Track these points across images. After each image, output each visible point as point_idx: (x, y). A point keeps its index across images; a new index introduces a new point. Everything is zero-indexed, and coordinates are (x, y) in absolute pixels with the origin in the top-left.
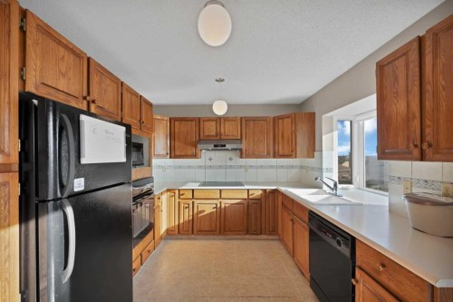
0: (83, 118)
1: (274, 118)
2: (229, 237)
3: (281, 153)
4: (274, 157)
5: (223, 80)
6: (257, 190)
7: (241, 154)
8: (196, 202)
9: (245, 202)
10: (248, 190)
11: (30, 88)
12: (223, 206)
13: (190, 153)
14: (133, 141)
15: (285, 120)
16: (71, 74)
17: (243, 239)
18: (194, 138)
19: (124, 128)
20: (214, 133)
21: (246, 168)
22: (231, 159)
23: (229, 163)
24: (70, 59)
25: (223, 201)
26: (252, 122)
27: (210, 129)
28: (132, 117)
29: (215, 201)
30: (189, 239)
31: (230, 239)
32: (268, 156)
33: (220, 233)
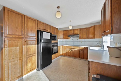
0: (43, 32)
1: (89, 28)
2: (75, 58)
3: (91, 37)
4: (89, 39)
5: (71, 21)
6: (82, 47)
7: (79, 38)
8: (68, 49)
9: (79, 50)
10: (80, 47)
11: (38, 29)
12: (73, 50)
13: (67, 38)
14: (52, 35)
15: (92, 28)
16: (42, 27)
17: (79, 59)
18: (68, 35)
19: (50, 33)
20: (72, 33)
21: (82, 42)
22: (77, 39)
23: (77, 40)
24: (42, 24)
25: (74, 49)
26: (82, 30)
27: (71, 32)
28: (53, 31)
29: (72, 49)
30: (66, 57)
31: (75, 59)
32: (87, 38)
33: (73, 57)
